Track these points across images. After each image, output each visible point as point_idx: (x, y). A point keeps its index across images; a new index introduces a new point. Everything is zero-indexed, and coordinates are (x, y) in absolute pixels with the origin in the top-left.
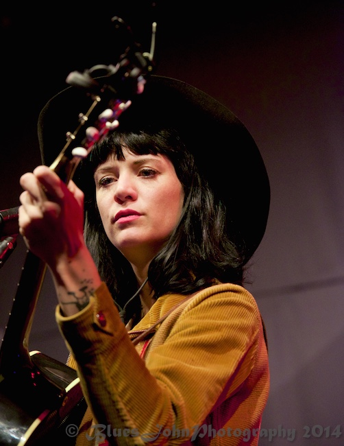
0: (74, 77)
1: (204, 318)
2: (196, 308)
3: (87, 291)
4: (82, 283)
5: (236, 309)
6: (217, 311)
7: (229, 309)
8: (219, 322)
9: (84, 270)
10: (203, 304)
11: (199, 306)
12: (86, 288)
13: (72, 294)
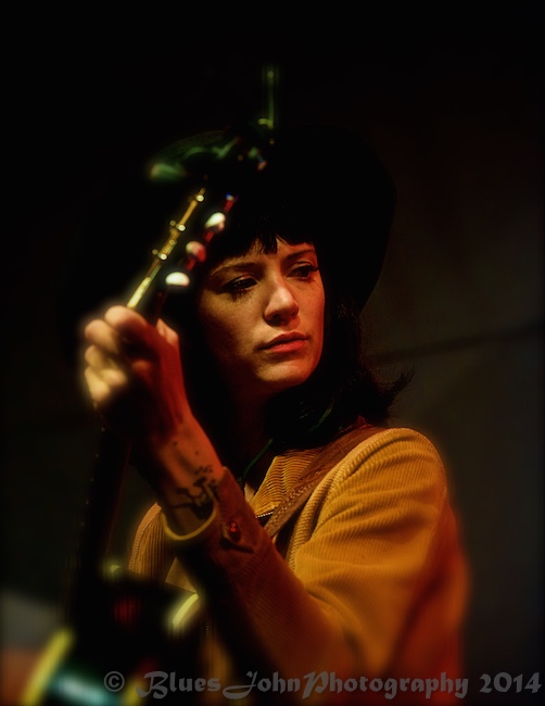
0: (159, 170)
1: (368, 490)
2: (354, 475)
3: (205, 484)
4: (197, 473)
8: (392, 492)
9: (197, 453)
10: (362, 469)
11: (358, 472)
12: (204, 479)
13: (185, 491)
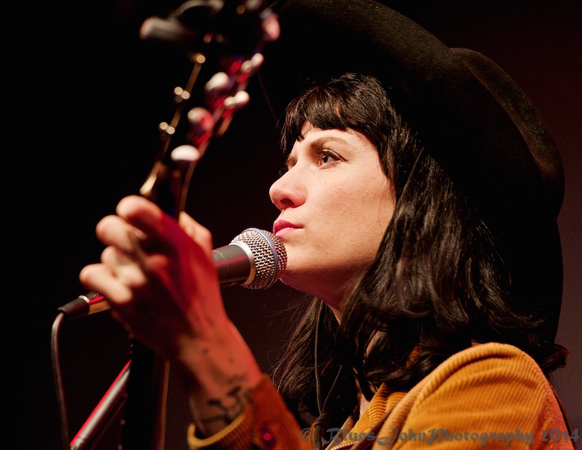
4: (230, 381)
5: (505, 389)
6: (474, 396)
7: (494, 390)
12: (238, 388)
13: (216, 402)
